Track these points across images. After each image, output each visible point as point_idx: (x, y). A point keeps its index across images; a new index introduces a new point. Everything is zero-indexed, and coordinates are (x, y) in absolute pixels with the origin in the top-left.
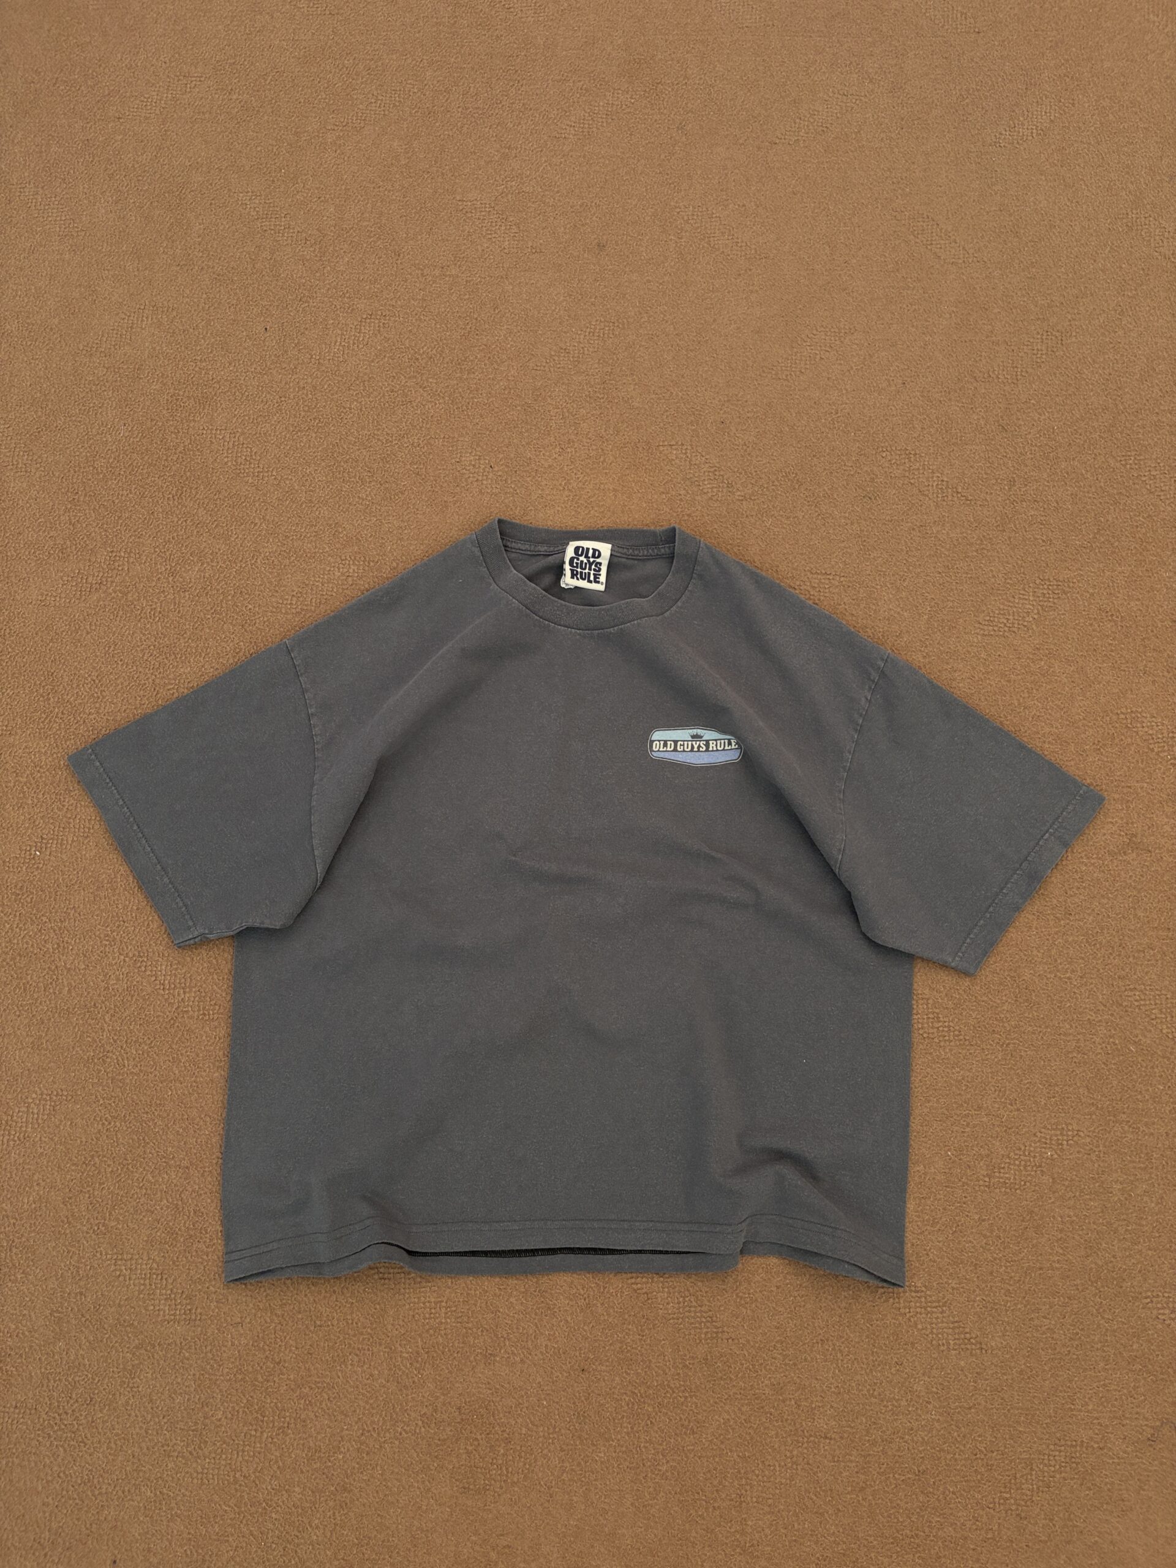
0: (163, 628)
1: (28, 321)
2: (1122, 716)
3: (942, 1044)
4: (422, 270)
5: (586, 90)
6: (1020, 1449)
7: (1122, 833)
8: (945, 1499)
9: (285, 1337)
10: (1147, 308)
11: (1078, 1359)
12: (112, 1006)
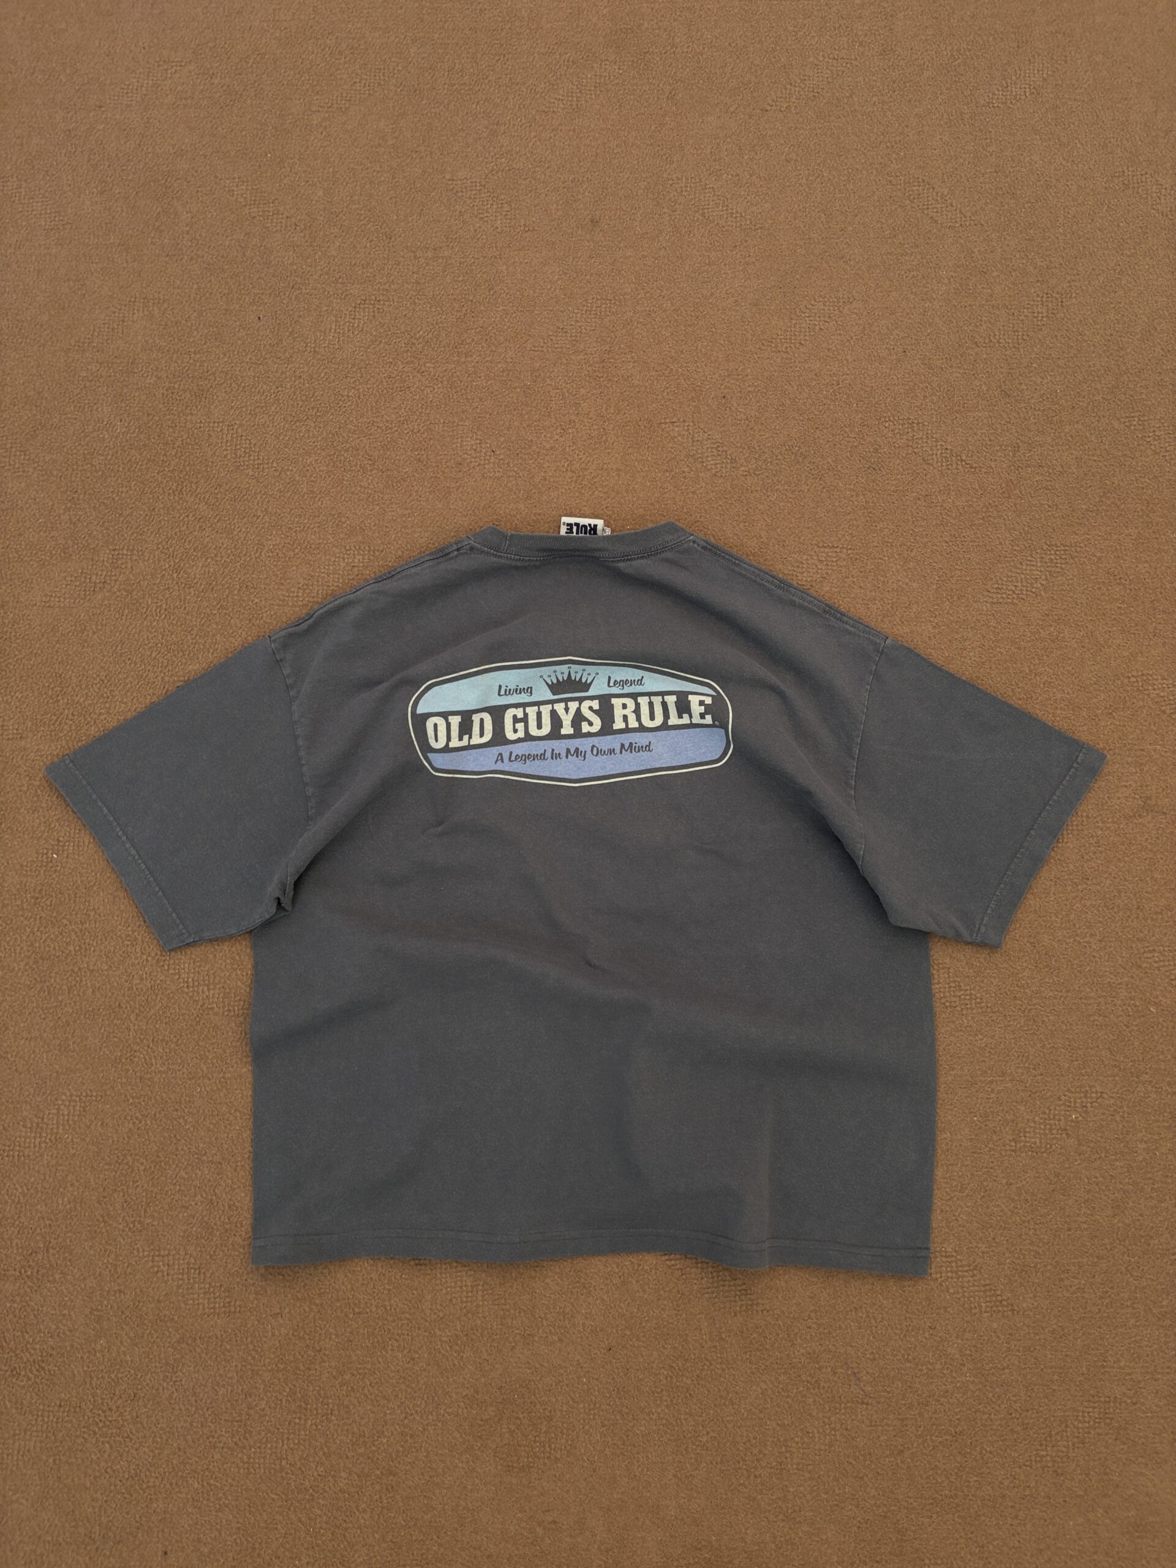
0: (169, 625)
1: (19, 318)
2: (1133, 679)
3: (964, 1012)
4: (414, 252)
5: (574, 62)
6: (1053, 1407)
7: (1137, 796)
8: (982, 1459)
9: (325, 1326)
10: (1147, 267)
11: (1108, 1317)
12: (137, 1006)
